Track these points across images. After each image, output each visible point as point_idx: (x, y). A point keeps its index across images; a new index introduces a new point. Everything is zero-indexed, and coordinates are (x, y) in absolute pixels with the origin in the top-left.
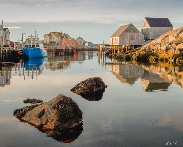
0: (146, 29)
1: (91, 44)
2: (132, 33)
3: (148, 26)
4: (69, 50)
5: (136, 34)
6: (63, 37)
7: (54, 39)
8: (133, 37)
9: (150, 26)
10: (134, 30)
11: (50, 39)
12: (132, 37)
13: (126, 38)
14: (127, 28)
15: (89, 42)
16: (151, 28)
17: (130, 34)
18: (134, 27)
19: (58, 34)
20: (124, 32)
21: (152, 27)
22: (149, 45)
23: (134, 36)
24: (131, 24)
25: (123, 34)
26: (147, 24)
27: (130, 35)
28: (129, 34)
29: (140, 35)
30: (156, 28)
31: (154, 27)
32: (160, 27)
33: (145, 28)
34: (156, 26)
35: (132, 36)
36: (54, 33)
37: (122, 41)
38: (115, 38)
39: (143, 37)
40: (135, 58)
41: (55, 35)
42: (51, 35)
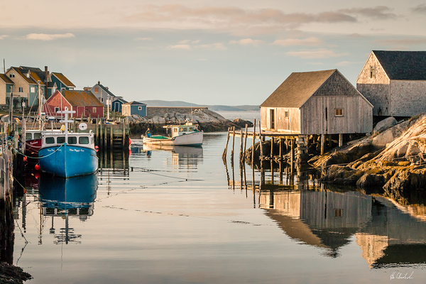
0: (376, 85)
1: (140, 108)
2: (338, 98)
3: (382, 77)
4: (114, 137)
5: (349, 100)
6: (51, 85)
7: (21, 90)
8: (341, 111)
9: (392, 77)
10: (343, 89)
11: (8, 90)
12: (339, 112)
13: (321, 112)
14: (324, 85)
15: (134, 103)
16: (393, 85)
17: (333, 102)
18: (344, 79)
19: (35, 75)
20: (316, 94)
21: (397, 81)
22: (416, 143)
23: (344, 106)
24: (336, 71)
25: (313, 103)
26: (381, 70)
27: (331, 105)
28: (331, 101)
29: (360, 104)
30: (408, 82)
31: (401, 81)
32: (419, 79)
33: (371, 81)
34: (407, 79)
35: (337, 107)
36: (22, 71)
37: (310, 122)
38: (286, 109)
39: (369, 108)
40: (397, 184)
41: (25, 77)
42: (12, 79)
